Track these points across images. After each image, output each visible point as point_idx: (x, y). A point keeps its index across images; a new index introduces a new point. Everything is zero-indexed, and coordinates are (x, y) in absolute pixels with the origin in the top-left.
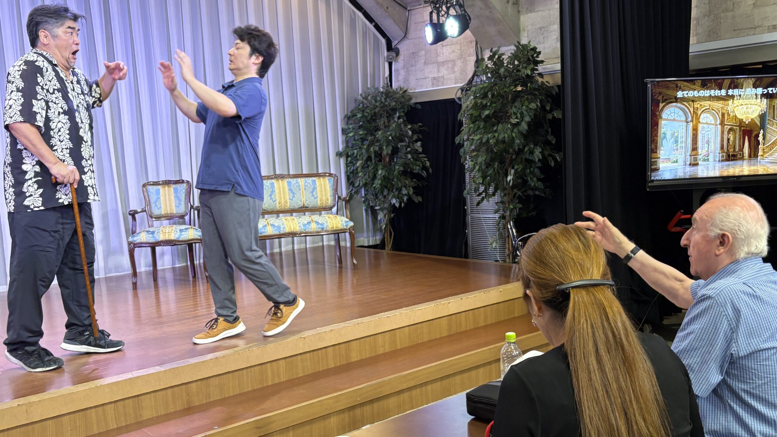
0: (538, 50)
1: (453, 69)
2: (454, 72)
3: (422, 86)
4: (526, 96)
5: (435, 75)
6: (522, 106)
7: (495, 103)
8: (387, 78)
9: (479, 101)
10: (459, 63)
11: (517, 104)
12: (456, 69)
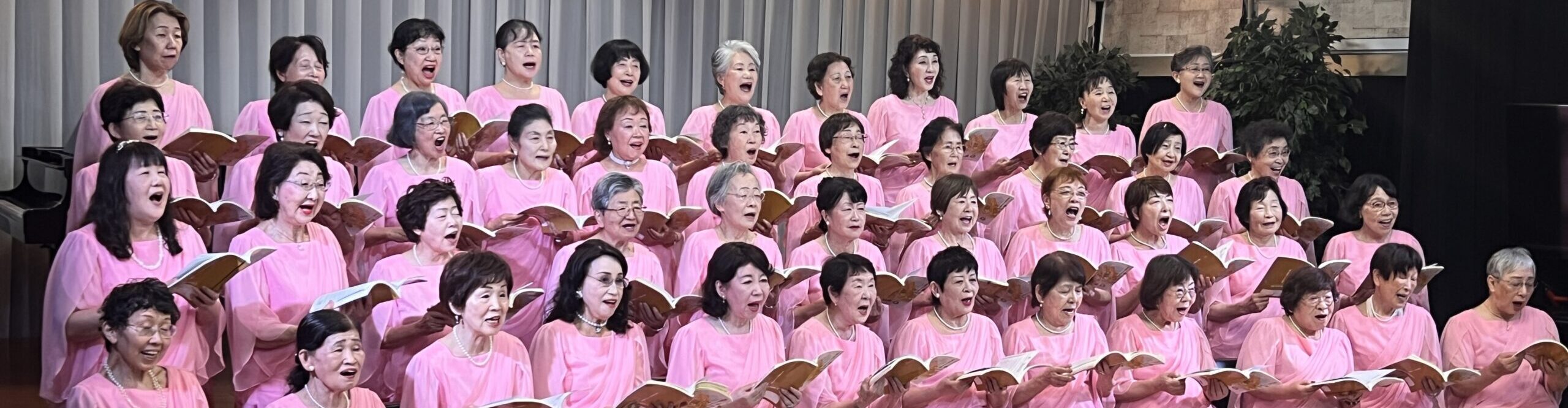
0: (1331, 20)
1: (1205, 25)
2: (1206, 32)
3: (1149, 49)
4: (1305, 93)
5: (1174, 33)
6: (1296, 108)
7: (1251, 100)
8: (1090, 28)
9: (1226, 94)
10: (1215, 19)
11: (1288, 105)
12: (1209, 27)
